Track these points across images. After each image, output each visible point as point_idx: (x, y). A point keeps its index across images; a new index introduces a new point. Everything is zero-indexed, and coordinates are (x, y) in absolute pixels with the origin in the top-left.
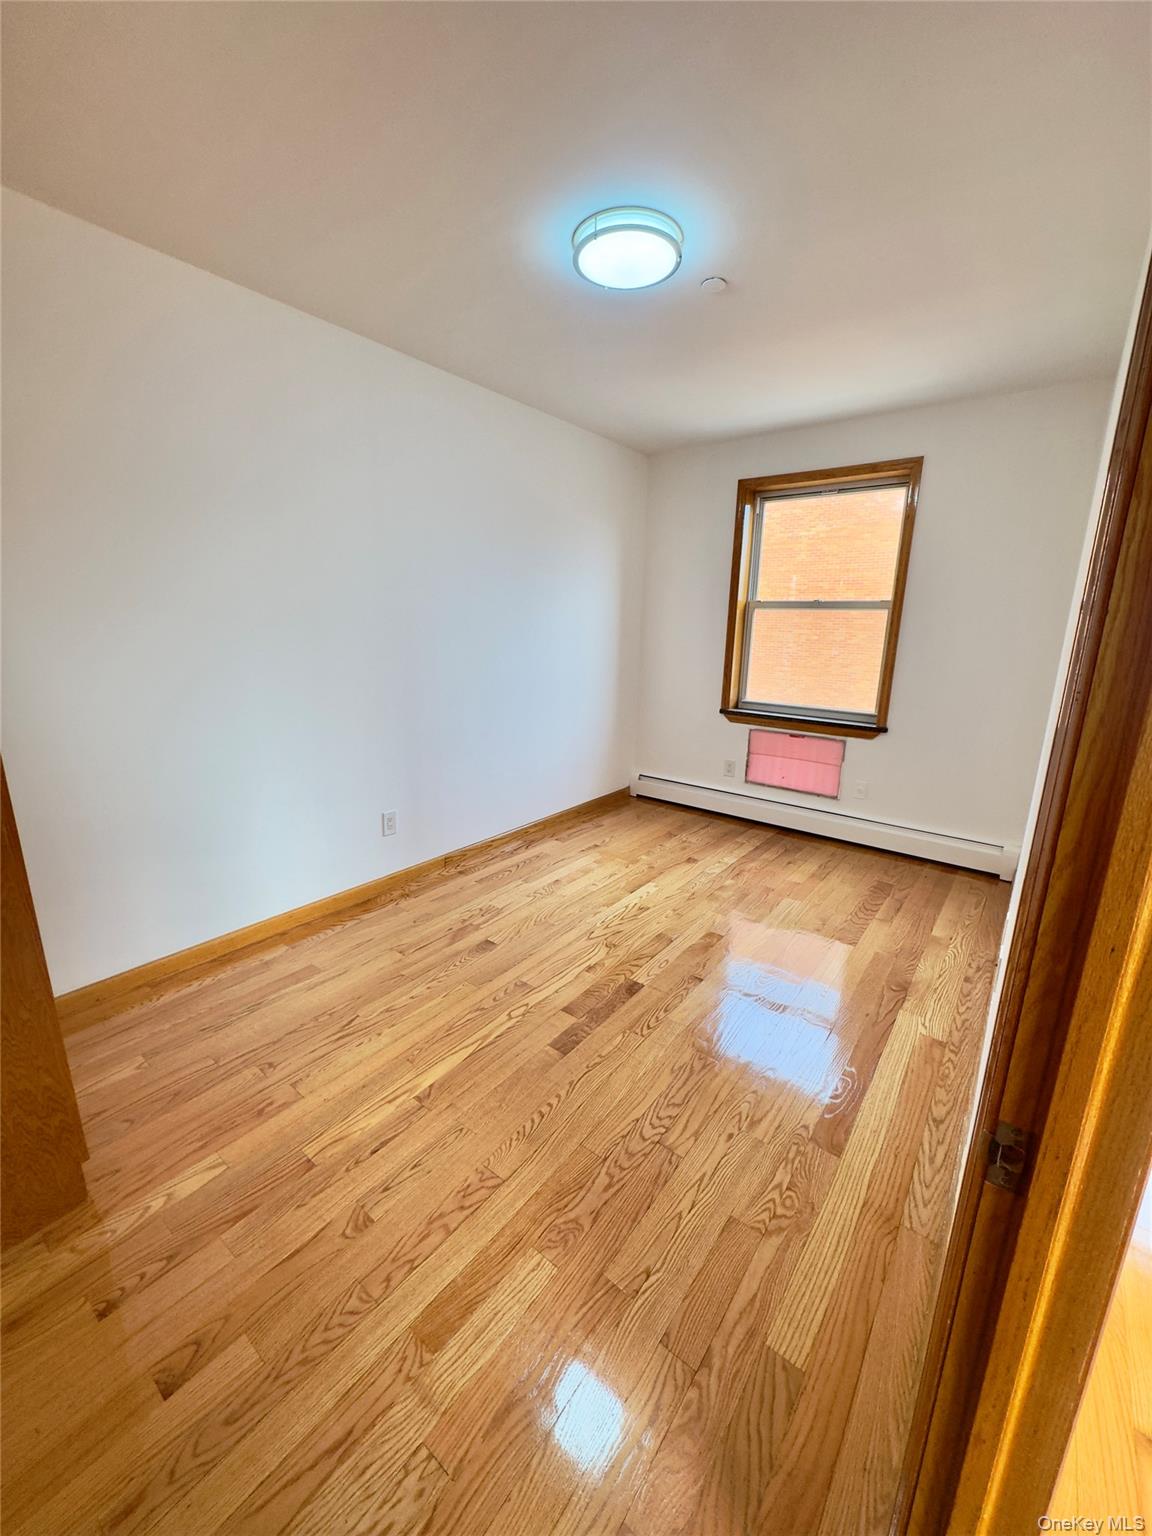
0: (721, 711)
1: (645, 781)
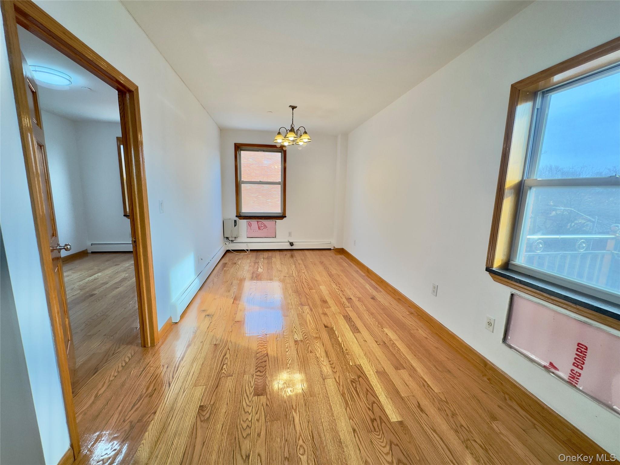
0: (124, 216)
1: (93, 246)
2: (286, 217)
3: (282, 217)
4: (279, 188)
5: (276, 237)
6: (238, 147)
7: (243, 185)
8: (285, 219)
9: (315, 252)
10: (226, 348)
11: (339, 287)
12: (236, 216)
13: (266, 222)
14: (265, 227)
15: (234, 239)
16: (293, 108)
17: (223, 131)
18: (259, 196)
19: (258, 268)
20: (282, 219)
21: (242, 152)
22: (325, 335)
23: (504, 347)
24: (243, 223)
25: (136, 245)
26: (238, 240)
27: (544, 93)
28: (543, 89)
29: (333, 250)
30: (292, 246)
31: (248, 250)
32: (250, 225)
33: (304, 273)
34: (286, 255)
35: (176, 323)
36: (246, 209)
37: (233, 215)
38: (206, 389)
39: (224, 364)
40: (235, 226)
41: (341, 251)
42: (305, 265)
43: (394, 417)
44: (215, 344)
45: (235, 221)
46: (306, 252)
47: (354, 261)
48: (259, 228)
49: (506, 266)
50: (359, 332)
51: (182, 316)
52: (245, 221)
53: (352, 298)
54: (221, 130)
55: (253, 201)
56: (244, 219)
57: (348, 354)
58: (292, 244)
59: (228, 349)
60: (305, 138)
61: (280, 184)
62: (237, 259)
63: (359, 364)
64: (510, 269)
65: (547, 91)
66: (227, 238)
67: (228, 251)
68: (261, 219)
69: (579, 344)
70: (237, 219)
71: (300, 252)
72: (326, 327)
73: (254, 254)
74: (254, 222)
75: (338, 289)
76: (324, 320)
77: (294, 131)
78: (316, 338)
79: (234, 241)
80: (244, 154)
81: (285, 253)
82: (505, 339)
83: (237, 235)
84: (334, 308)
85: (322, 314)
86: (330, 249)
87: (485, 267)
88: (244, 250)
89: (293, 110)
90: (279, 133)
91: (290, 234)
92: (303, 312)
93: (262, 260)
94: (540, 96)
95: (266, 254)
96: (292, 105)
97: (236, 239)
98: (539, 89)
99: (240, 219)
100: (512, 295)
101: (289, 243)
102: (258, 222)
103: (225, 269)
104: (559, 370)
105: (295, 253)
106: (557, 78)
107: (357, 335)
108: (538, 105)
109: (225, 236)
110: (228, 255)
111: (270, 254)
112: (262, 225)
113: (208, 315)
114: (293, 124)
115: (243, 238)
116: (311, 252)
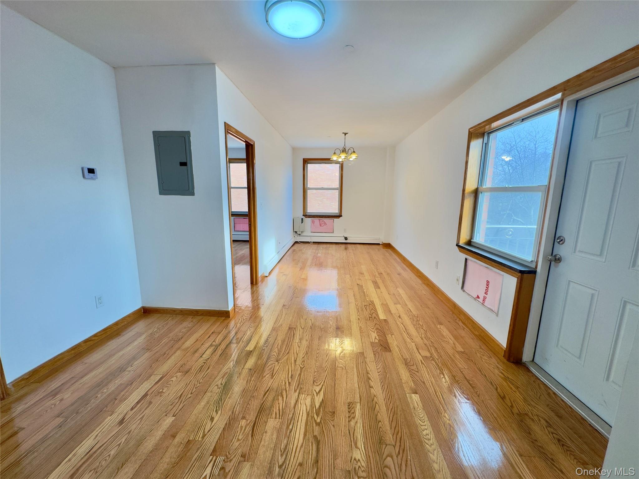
2: (342, 216)
3: (339, 216)
4: (337, 193)
5: (333, 233)
6: (306, 161)
7: (309, 191)
8: (341, 217)
9: (365, 246)
10: (296, 288)
11: (376, 267)
12: (303, 215)
13: (326, 220)
14: (325, 224)
15: (301, 233)
16: (345, 134)
17: (295, 150)
18: (324, 200)
19: (318, 254)
20: (339, 218)
21: (309, 165)
22: (356, 288)
23: (461, 291)
24: (308, 221)
25: (251, 226)
26: (304, 234)
27: (489, 134)
28: (488, 131)
29: (381, 245)
30: (346, 240)
31: (311, 242)
32: (313, 222)
33: (352, 258)
34: (340, 246)
35: (267, 276)
36: (311, 210)
37: (300, 214)
38: (286, 300)
39: (294, 293)
40: (302, 223)
41: (388, 246)
42: (354, 253)
43: (382, 316)
44: (290, 286)
45: (302, 219)
46: (358, 246)
47: (396, 253)
48: (320, 225)
49: (469, 243)
50: (379, 288)
51: (270, 273)
52: (310, 219)
53: (383, 273)
54: (293, 149)
55: (318, 204)
56: (309, 217)
57: (367, 296)
58: (346, 239)
59: (297, 288)
60: (353, 157)
61: (338, 190)
62: (302, 248)
63: (372, 300)
64: (472, 245)
65: (490, 132)
66: (296, 232)
67: (296, 242)
68: (322, 218)
69: (487, 281)
70: (304, 217)
71: (353, 245)
72: (358, 285)
73: (316, 245)
74: (316, 220)
75: (375, 268)
76: (359, 282)
77: (346, 151)
78: (350, 289)
79: (301, 235)
80: (310, 167)
81: (340, 245)
82: (463, 287)
83: (303, 230)
84: (367, 276)
85: (358, 279)
86: (379, 244)
87: (456, 243)
88: (309, 242)
89: (345, 135)
90: (335, 153)
91: (345, 230)
92: (345, 277)
93: (322, 248)
94: (486, 136)
95: (325, 246)
96: (345, 132)
97: (303, 233)
98: (486, 131)
99: (306, 218)
100: (466, 259)
101: (344, 238)
102: (319, 220)
103: (294, 253)
104: (480, 298)
105: (349, 246)
106: (495, 125)
107: (378, 290)
108: (485, 141)
109: (294, 231)
110: (296, 245)
111: (328, 245)
112: (323, 223)
113: (285, 275)
114: (345, 145)
115: (308, 233)
116: (362, 246)
